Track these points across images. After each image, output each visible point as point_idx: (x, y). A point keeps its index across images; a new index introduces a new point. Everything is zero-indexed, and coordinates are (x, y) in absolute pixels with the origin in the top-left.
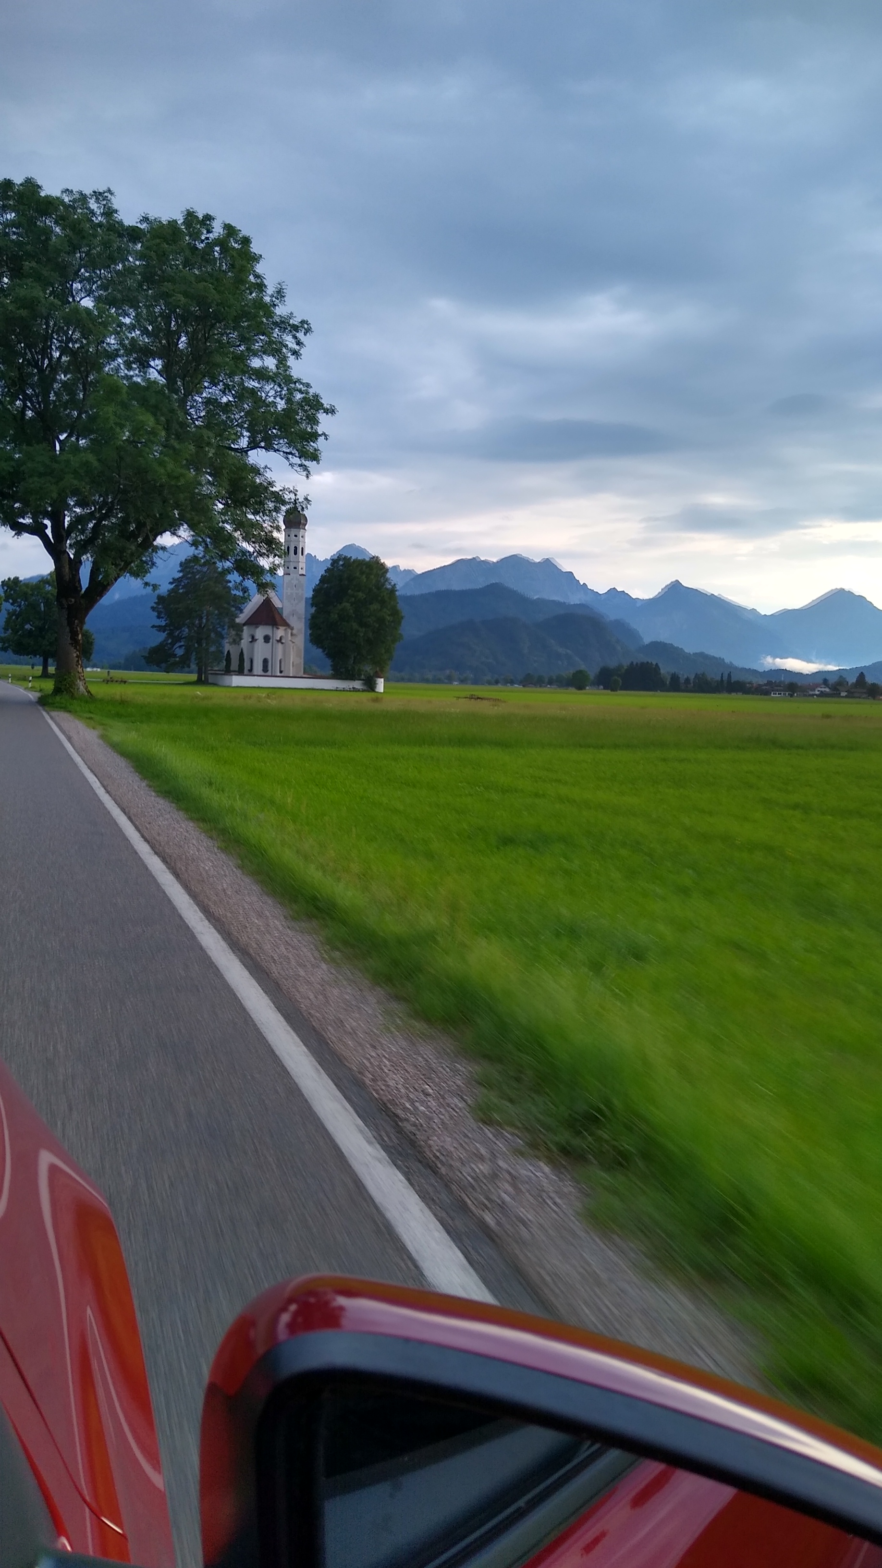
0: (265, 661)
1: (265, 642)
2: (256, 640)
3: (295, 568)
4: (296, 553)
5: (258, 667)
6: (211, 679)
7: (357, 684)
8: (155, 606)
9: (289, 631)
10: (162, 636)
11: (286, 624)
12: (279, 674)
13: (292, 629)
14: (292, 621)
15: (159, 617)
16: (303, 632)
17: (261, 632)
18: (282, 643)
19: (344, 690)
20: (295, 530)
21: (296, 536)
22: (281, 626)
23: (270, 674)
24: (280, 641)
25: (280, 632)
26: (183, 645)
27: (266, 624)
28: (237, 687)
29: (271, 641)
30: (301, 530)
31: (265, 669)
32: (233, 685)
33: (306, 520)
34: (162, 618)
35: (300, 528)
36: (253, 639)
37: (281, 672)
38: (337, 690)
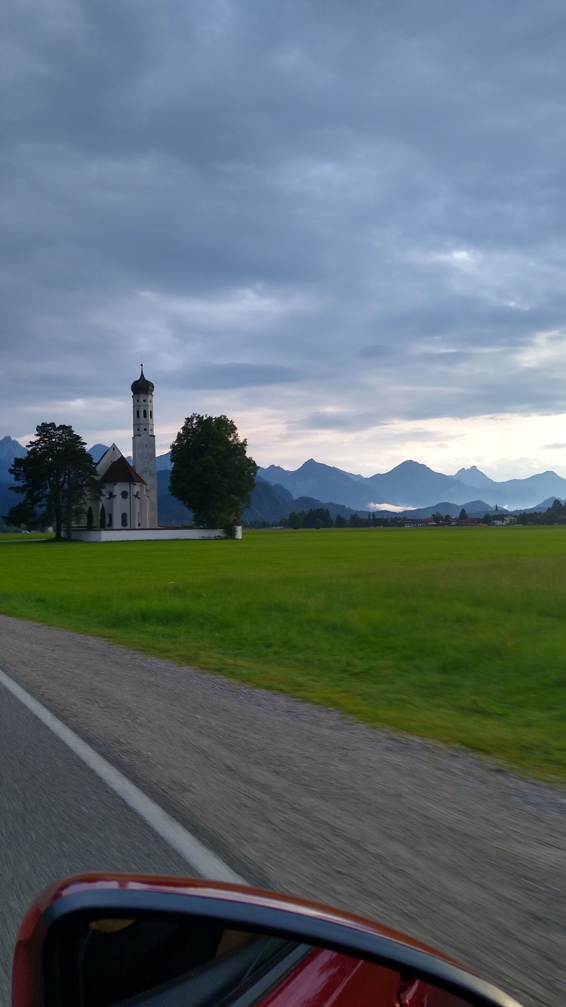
0: (124, 516)
1: (123, 497)
2: (115, 496)
3: (145, 430)
4: (145, 416)
5: (117, 521)
6: (74, 535)
7: (218, 532)
8: (13, 468)
9: (144, 486)
10: (21, 497)
11: (141, 481)
12: (137, 527)
13: (146, 485)
14: (145, 477)
15: (16, 479)
16: (156, 487)
17: (118, 489)
18: (139, 498)
19: (209, 539)
20: (143, 395)
21: (144, 401)
22: (137, 482)
23: (129, 528)
24: (136, 496)
25: (137, 488)
26: (44, 505)
27: (124, 481)
28: (107, 542)
29: (129, 496)
30: (150, 396)
31: (124, 523)
32: (102, 541)
33: (153, 387)
34: (20, 480)
35: (148, 394)
36: (111, 496)
37: (139, 525)
38: (203, 539)
